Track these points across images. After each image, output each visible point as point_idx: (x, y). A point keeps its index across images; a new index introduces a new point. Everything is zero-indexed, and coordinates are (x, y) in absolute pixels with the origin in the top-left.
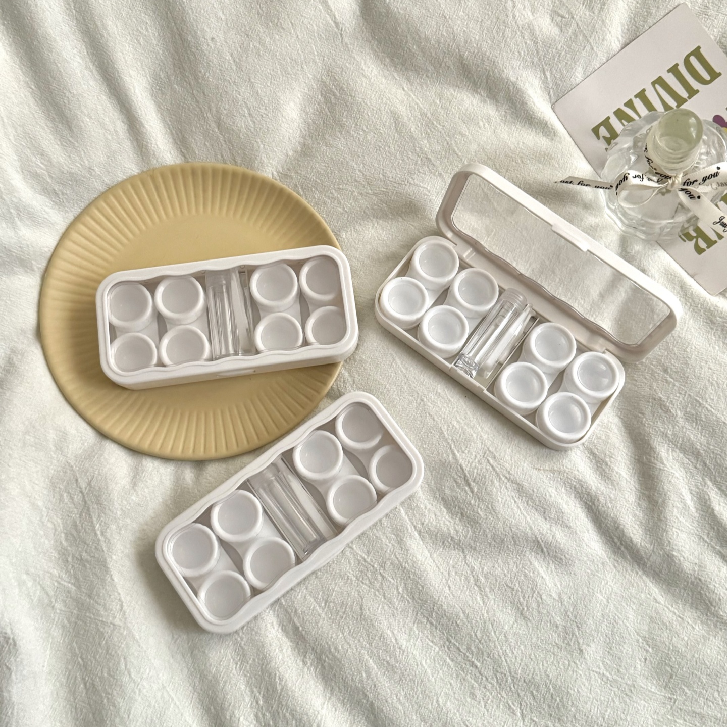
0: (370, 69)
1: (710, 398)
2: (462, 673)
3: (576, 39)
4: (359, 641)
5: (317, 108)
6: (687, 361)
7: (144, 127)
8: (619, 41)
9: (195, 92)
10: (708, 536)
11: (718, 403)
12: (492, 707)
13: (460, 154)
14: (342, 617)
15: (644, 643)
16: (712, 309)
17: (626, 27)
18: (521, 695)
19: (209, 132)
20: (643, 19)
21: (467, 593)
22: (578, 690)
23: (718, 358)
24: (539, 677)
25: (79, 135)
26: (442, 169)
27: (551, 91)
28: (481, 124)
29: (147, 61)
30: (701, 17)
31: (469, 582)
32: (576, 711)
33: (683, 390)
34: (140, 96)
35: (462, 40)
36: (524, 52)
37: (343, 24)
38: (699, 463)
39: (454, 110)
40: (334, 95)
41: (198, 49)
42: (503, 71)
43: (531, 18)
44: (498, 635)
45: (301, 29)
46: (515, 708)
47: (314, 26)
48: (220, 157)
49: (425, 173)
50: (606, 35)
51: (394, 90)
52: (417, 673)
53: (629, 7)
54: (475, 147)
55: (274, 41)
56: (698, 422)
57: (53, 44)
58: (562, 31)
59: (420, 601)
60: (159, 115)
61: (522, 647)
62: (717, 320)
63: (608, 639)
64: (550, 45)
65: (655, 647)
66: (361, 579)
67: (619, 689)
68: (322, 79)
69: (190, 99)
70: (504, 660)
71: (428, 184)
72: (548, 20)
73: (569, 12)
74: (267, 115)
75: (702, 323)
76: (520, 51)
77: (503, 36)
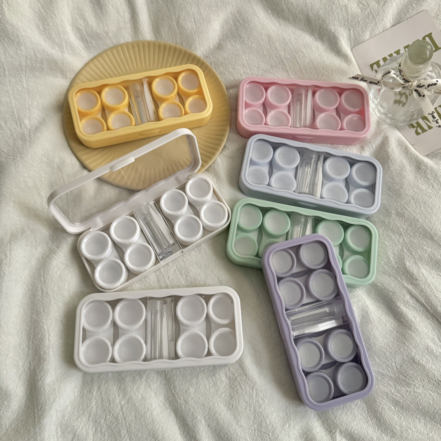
0: (260, 13)
1: (412, 206)
3: (369, 17)
5: (229, 28)
6: (402, 186)
7: (139, 17)
8: (390, 23)
9: (169, 5)
10: (401, 278)
11: (415, 209)
13: (300, 62)
16: (420, 162)
17: (395, 17)
19: (172, 27)
20: (404, 14)
23: (419, 187)
25: (105, 14)
26: (289, 68)
27: (352, 41)
28: (314, 50)
33: (397, 200)
35: (310, 7)
36: (341, 18)
38: (401, 239)
39: (300, 41)
40: (239, 22)
42: (328, 26)
43: (347, 2)
48: (175, 41)
49: (280, 69)
50: (384, 18)
51: (271, 25)
53: (398, 7)
54: (308, 60)
56: (403, 217)
58: (362, 11)
60: (148, 14)
62: (422, 168)
64: (355, 17)
68: (234, 14)
69: (165, 8)
72: (356, 5)
73: (367, 3)
74: (203, 24)
75: (414, 168)
76: (339, 17)
77: (331, 8)
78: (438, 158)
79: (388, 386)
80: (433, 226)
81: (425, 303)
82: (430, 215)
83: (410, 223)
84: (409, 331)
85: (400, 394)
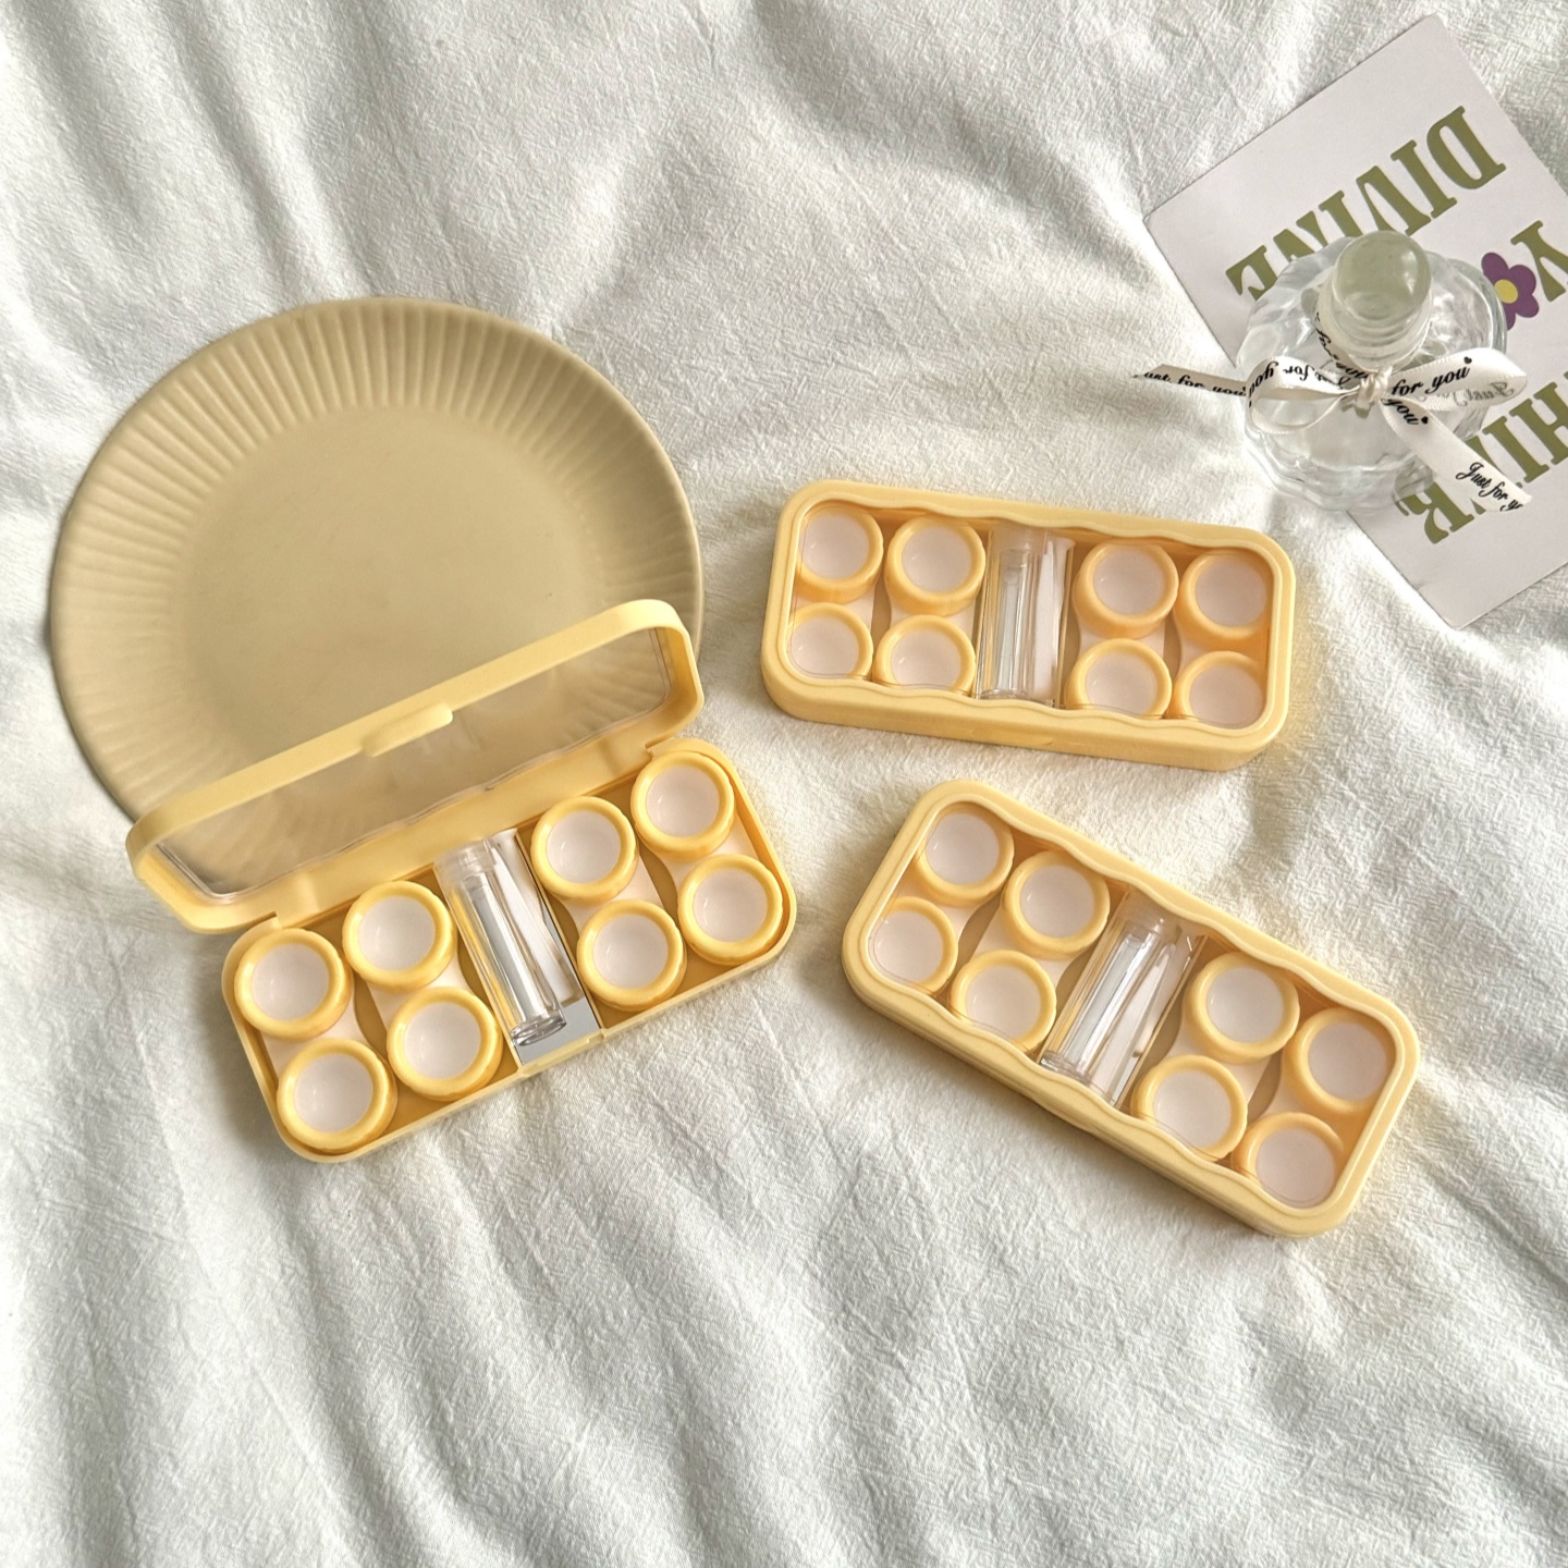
0: (769, 121)
1: (1428, 841)
2: (871, 1378)
3: (1202, 80)
4: (663, 1300)
5: (653, 199)
6: (1386, 758)
7: (289, 218)
8: (1293, 89)
9: (398, 151)
11: (1442, 850)
12: (928, 1451)
13: (945, 308)
14: (631, 1251)
15: (1254, 1335)
16: (1449, 655)
17: (1309, 60)
18: (990, 1428)
19: (424, 236)
20: (1345, 45)
21: (892, 1213)
22: (1108, 1424)
23: (1454, 756)
24: (1026, 1393)
25: (153, 229)
26: (906, 336)
27: (1145, 186)
28: (994, 248)
29: (302, 83)
30: (1468, 46)
31: (897, 1189)
32: (1102, 1465)
33: (1373, 818)
34: (285, 155)
35: (962, 71)
36: (1090, 102)
37: (717, 26)
38: (1393, 971)
39: (937, 217)
40: (691, 173)
41: (407, 63)
42: (1044, 141)
43: (1108, 32)
44: (948, 1303)
45: (627, 33)
46: (974, 1454)
47: (655, 27)
48: (444, 288)
49: (870, 345)
50: (1265, 75)
51: (815, 168)
52: (779, 1372)
53: (1317, 19)
54: (978, 295)
55: (568, 54)
56: (1400, 886)
57: (109, 37)
58: (1171, 61)
59: (791, 1226)
60: (324, 194)
61: (997, 1329)
62: (1457, 678)
63: (1180, 1322)
64: (1146, 90)
65: (1275, 1345)
66: (675, 1173)
67: (1195, 1428)
68: (666, 138)
69: (388, 165)
70: (958, 1355)
71: (875, 366)
72: (1145, 39)
73: (1190, 23)
74: (547, 207)
75: (1425, 683)
76: (1082, 99)
77: (1048, 68)
78: (1518, 631)
79: (1387, 1534)
80: (1513, 911)
81: (1495, 1209)
82: (1500, 868)
83: (1424, 906)
84: (1443, 1320)
85: (1430, 1557)
